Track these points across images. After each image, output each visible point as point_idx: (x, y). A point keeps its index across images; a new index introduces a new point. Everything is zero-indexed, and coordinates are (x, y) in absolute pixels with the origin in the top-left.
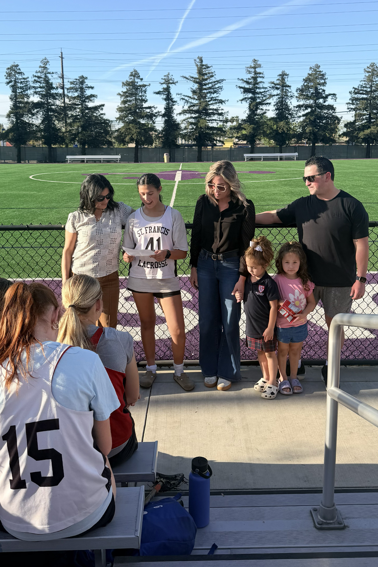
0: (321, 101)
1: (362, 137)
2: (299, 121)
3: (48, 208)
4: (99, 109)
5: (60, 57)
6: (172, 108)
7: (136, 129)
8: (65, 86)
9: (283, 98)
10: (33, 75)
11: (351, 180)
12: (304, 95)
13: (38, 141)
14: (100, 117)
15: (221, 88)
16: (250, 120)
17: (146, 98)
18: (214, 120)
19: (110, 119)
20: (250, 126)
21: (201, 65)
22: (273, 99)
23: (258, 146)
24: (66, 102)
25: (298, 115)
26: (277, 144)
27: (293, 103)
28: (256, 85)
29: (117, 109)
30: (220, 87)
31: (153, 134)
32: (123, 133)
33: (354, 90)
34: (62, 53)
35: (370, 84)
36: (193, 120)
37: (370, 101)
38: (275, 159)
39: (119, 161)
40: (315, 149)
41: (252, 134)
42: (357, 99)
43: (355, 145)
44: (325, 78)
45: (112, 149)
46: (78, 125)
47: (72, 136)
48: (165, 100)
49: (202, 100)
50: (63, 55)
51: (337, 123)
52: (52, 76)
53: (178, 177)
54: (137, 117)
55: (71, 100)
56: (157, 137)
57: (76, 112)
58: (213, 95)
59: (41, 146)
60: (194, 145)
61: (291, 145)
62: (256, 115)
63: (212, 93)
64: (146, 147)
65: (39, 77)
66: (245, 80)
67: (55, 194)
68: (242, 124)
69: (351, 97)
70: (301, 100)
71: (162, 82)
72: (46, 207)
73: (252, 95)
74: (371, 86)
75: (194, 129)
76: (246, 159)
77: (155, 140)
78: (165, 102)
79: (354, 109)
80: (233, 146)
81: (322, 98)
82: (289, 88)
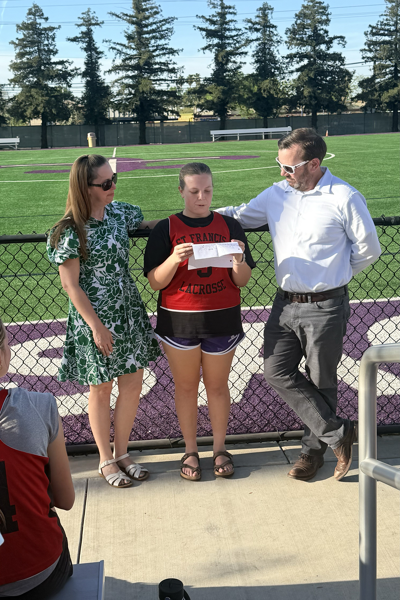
0: (323, 47)
1: (386, 100)
2: (291, 79)
6: (97, 62)
7: (43, 96)
9: (265, 44)
11: (372, 164)
12: (298, 40)
15: (170, 30)
16: (217, 78)
17: (56, 47)
18: (162, 80)
20: (219, 88)
22: (251, 47)
23: (232, 118)
25: (289, 70)
26: (259, 115)
28: (225, 26)
29: (11, 66)
30: (170, 29)
31: (70, 104)
32: (21, 103)
33: (370, 29)
35: (395, 19)
36: (131, 80)
37: (396, 45)
38: (257, 137)
39: (18, 147)
40: (316, 120)
41: (222, 100)
42: (375, 43)
43: (375, 112)
44: (327, 12)
45: (5, 128)
48: (86, 50)
49: (143, 49)
51: (348, 80)
54: (43, 77)
56: (76, 108)
58: (159, 42)
60: (133, 119)
62: (226, 70)
63: (157, 38)
66: (208, 17)
69: (366, 41)
70: (293, 46)
71: (79, 24)
73: (218, 41)
74: (396, 23)
75: (133, 94)
76: (213, 138)
77: (72, 113)
78: (85, 54)
79: (372, 59)
80: (194, 118)
81: (324, 43)
82: (274, 29)
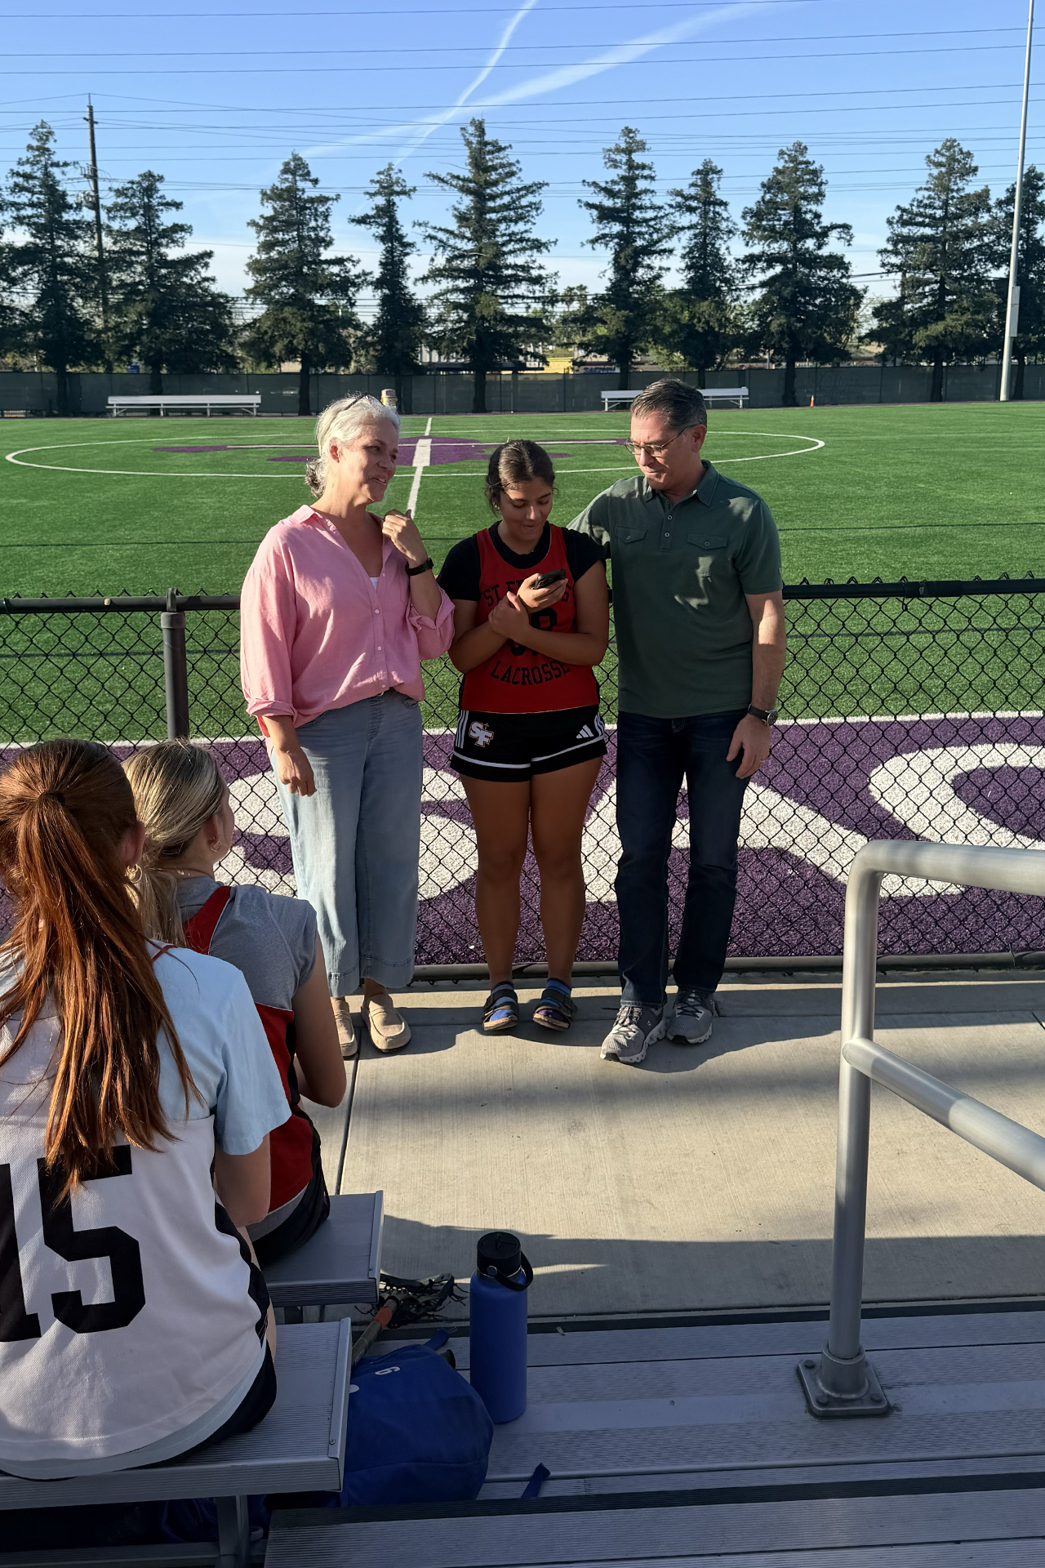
0: (810, 243)
1: (921, 344)
2: (750, 300)
3: (59, 545)
4: (198, 267)
5: (85, 119)
6: (402, 262)
7: (303, 320)
8: (101, 202)
9: (706, 235)
10: (12, 170)
11: (891, 461)
12: (765, 230)
13: (26, 355)
14: (201, 288)
15: (536, 206)
16: (617, 296)
17: (330, 234)
18: (517, 296)
19: (231, 295)
20: (618, 313)
21: (479, 143)
22: (679, 239)
23: (641, 369)
24: (104, 245)
25: (747, 283)
26: (691, 364)
27: (733, 249)
28: (634, 201)
29: (249, 265)
30: (535, 204)
31: (351, 335)
32: (266, 332)
33: (899, 213)
34: (91, 108)
35: (943, 197)
36: (462, 296)
37: (944, 244)
39: (258, 411)
40: (794, 377)
41: (624, 337)
42: (906, 240)
43: (902, 365)
45: (236, 378)
46: (139, 310)
47: (124, 340)
48: (383, 239)
49: (485, 241)
50: (94, 114)
51: (854, 305)
52: (63, 173)
53: (422, 456)
54: (305, 286)
55: (120, 241)
56: (362, 343)
57: (134, 273)
58: (514, 228)
59: (36, 370)
60: (464, 367)
61: (728, 366)
62: (633, 282)
63: (511, 221)
64: (331, 370)
65: (27, 177)
66: (603, 185)
67: (80, 507)
68: (596, 309)
69: (890, 235)
70: (756, 242)
71: (372, 191)
72: (53, 543)
73: (621, 227)
74: (946, 204)
75: (465, 322)
76: (606, 405)
77: (356, 352)
78: (381, 247)
79: (900, 268)
80: (573, 369)
81: (812, 237)
82: (723, 207)
